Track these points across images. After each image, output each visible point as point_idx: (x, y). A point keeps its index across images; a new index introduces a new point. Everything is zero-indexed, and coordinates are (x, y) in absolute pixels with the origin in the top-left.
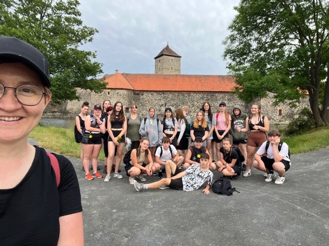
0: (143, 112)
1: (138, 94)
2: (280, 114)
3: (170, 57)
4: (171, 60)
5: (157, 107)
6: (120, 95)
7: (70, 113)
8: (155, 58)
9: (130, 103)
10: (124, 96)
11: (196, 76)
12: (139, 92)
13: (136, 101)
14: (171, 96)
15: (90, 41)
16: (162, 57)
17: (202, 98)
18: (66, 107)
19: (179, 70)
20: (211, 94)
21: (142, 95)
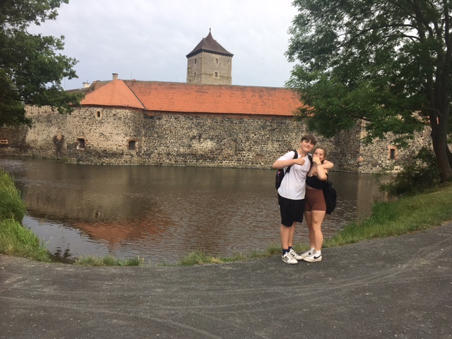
0: (160, 149)
1: (152, 117)
2: (392, 157)
3: (214, 55)
4: (215, 61)
5: (185, 141)
6: (120, 119)
7: (32, 148)
8: (188, 56)
9: (138, 132)
10: (127, 121)
11: (253, 89)
12: (153, 114)
13: (148, 129)
14: (209, 122)
15: (51, 17)
16: (199, 55)
17: (264, 127)
18: (25, 137)
19: (229, 78)
20: (279, 120)
21: (160, 119)
